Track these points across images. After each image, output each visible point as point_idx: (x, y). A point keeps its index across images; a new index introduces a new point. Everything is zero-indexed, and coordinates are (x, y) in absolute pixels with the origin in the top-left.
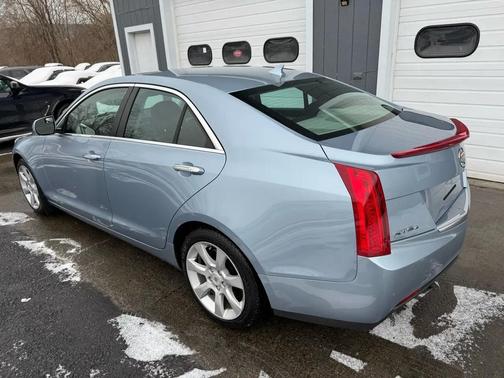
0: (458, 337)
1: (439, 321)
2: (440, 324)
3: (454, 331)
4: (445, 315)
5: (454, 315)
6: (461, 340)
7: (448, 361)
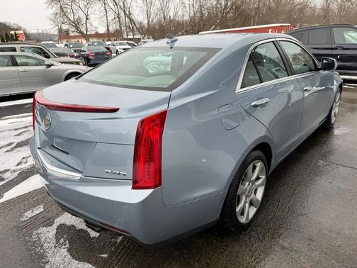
0: (46, 245)
1: (65, 241)
2: (62, 240)
3: (51, 245)
4: (67, 246)
5: (64, 251)
6: (42, 246)
7: (35, 233)
